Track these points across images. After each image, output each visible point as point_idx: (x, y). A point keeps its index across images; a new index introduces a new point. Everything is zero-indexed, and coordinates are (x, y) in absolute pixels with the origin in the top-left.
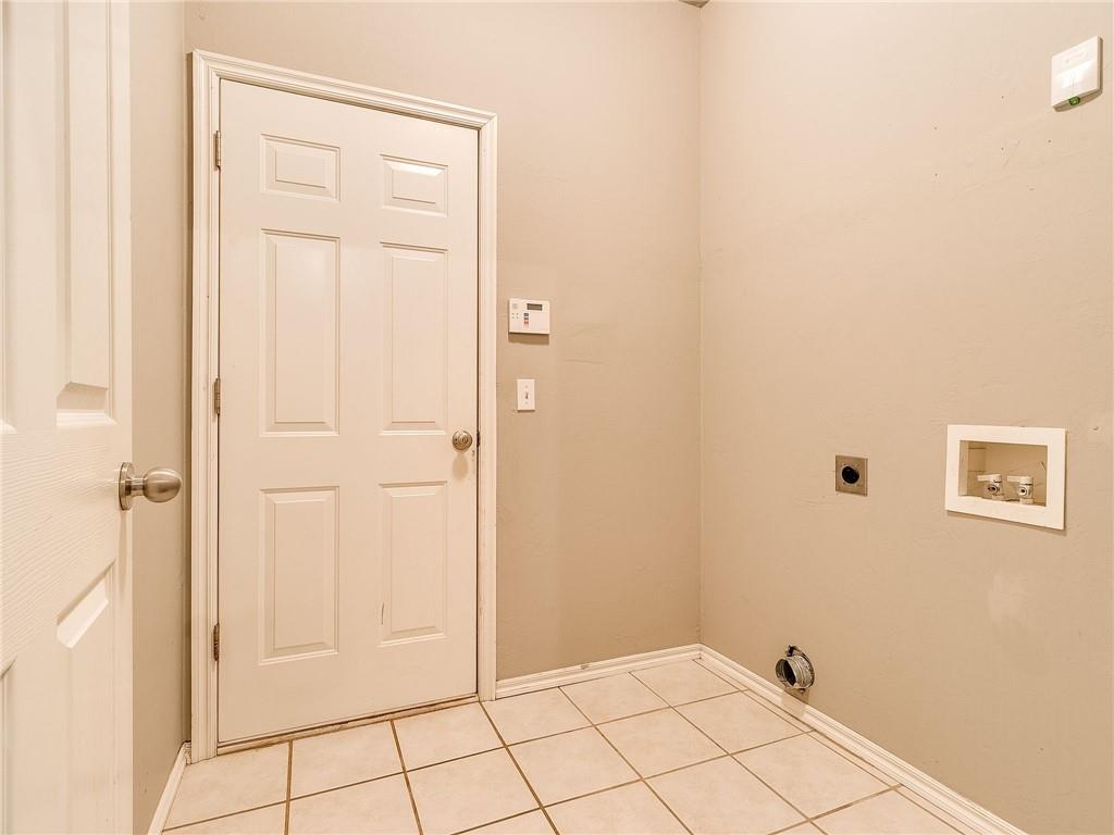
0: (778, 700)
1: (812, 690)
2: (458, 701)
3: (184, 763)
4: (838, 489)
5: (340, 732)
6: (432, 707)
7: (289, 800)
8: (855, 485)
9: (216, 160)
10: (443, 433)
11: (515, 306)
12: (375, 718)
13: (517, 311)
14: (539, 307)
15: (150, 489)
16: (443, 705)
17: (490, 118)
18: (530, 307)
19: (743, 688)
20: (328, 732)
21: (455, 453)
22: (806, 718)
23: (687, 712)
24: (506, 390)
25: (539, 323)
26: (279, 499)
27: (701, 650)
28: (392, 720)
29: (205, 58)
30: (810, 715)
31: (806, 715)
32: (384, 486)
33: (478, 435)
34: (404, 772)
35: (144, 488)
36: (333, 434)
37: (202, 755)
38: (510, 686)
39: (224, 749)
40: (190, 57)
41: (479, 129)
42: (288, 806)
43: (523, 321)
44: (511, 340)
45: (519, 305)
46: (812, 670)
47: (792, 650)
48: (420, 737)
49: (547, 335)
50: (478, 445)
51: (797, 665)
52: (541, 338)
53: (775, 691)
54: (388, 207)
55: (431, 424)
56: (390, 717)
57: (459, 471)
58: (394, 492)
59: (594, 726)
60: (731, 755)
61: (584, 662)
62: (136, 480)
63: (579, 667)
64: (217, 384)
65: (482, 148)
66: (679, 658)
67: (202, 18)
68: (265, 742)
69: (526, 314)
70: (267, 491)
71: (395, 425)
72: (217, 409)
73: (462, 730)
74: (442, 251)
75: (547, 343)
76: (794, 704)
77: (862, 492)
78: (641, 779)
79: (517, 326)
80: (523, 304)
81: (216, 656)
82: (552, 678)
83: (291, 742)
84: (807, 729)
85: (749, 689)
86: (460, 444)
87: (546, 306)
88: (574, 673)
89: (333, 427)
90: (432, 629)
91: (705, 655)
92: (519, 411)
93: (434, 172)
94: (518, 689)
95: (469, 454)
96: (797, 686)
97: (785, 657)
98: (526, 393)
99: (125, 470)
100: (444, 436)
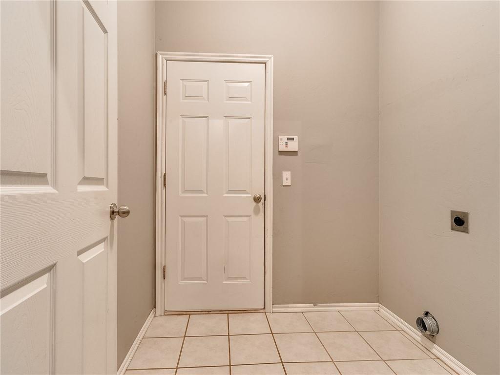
0: (419, 339)
1: (438, 337)
2: (255, 311)
3: (153, 315)
4: (452, 229)
5: (207, 315)
6: (244, 311)
7: (185, 337)
8: (462, 227)
9: (165, 92)
10: (249, 195)
11: (281, 139)
12: (221, 312)
13: (282, 141)
14: (293, 139)
15: (120, 212)
16: (249, 311)
17: (270, 58)
18: (288, 139)
19: (399, 329)
20: (203, 314)
21: (255, 204)
22: (434, 351)
23: (365, 335)
24: (277, 177)
25: (293, 146)
26: (186, 220)
27: (379, 306)
28: (228, 314)
29: (162, 54)
30: (437, 350)
31: (434, 350)
32: (226, 216)
33: (265, 196)
34: (229, 335)
35: (118, 212)
36: (206, 195)
37: (159, 314)
38: (278, 308)
39: (168, 313)
40: (157, 54)
41: (265, 63)
42: (184, 339)
43: (285, 145)
44: (280, 154)
45: (283, 139)
46: (438, 326)
47: (427, 314)
48: (238, 323)
49: (297, 151)
50: (265, 200)
51: (428, 322)
52: (294, 153)
53: (416, 334)
54: (227, 102)
55: (244, 191)
56: (228, 312)
57: (256, 211)
58: (229, 220)
59: (315, 333)
60: (384, 361)
61: (315, 302)
62: (116, 209)
63: (312, 305)
64: (165, 175)
65: (267, 71)
66: (368, 309)
67: (160, 40)
68: (180, 314)
69: (287, 143)
70: (182, 216)
71: (230, 191)
72: (165, 185)
73: (256, 323)
74: (249, 118)
75: (297, 155)
76: (428, 343)
77: (466, 231)
78: (332, 361)
79: (282, 148)
80: (284, 138)
81: (164, 278)
82: (299, 307)
83: (190, 315)
84: (433, 357)
85: (403, 331)
86: (257, 200)
87: (296, 138)
88: (309, 307)
89: (205, 191)
90: (244, 278)
91: (381, 310)
92: (283, 186)
93: (246, 84)
94: (283, 310)
95: (260, 204)
96: (428, 332)
97: (422, 316)
98: (287, 178)
99: (112, 206)
100: (250, 196)
